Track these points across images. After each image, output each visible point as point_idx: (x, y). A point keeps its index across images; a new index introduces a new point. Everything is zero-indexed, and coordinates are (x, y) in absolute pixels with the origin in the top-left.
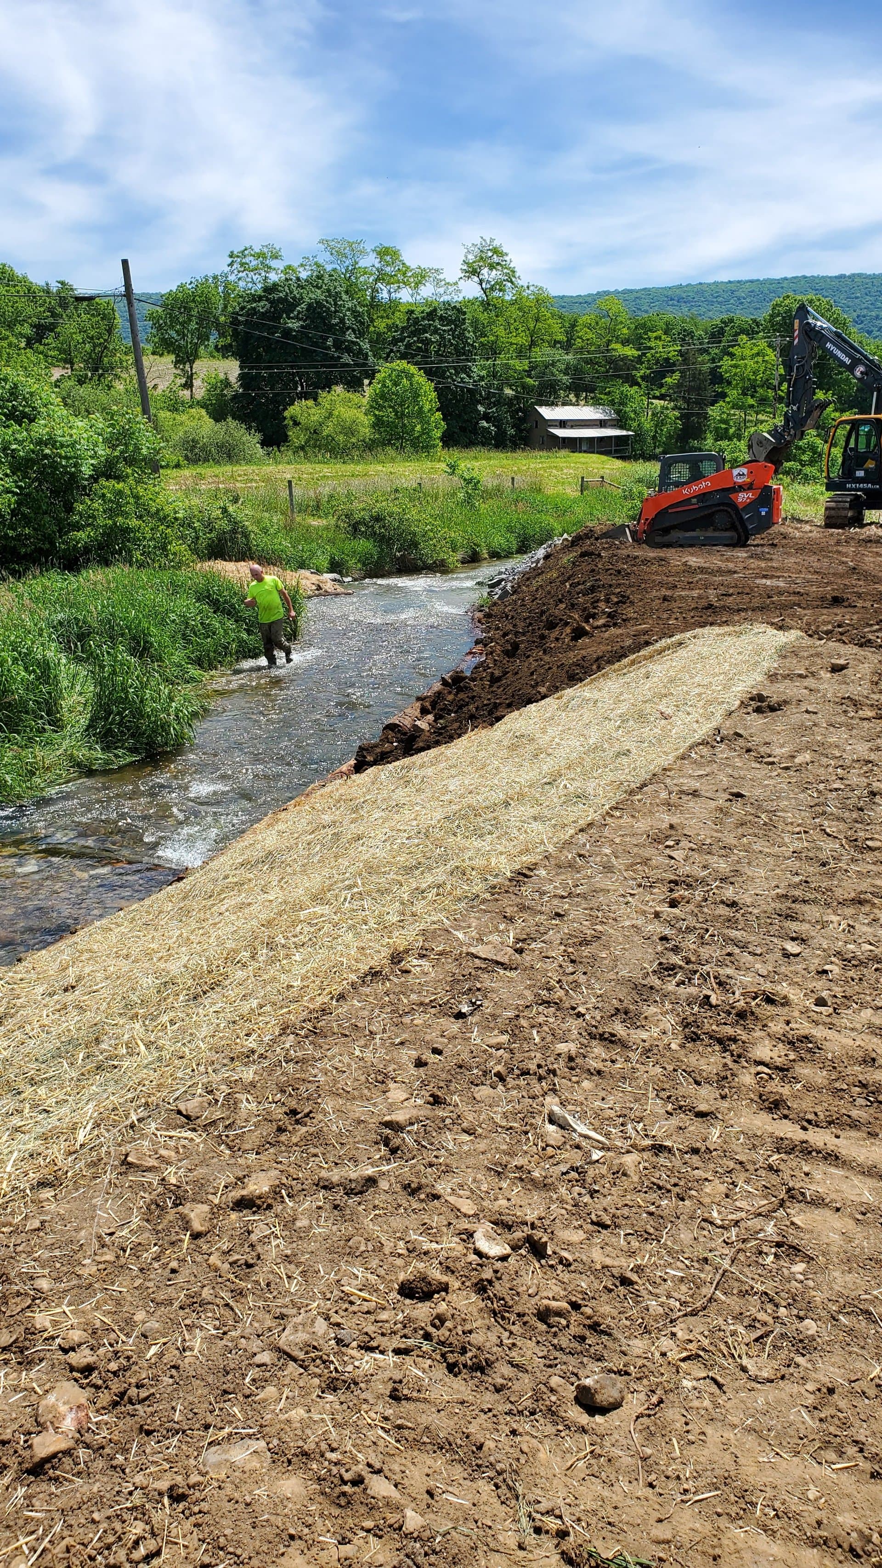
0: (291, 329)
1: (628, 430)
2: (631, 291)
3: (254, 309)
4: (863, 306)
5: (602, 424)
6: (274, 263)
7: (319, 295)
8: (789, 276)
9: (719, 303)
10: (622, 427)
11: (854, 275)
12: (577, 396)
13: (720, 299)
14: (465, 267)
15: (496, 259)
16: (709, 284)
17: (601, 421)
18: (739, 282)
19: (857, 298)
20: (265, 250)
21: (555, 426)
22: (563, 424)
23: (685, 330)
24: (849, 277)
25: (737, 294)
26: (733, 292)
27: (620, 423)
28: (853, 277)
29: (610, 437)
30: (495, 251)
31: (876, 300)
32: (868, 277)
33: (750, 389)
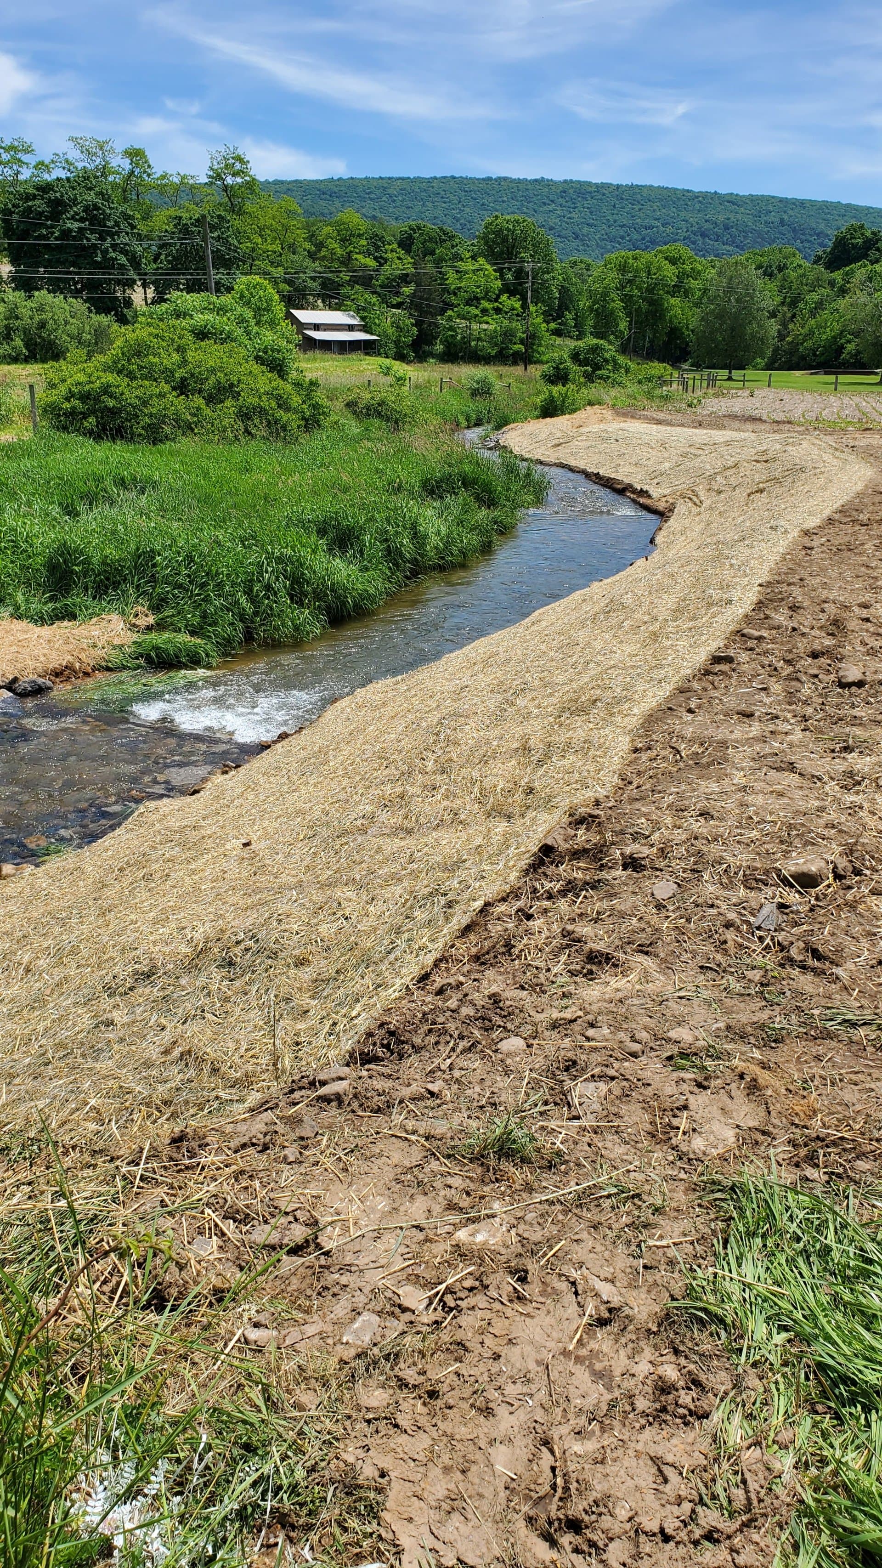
0: (70, 230)
1: (372, 334)
2: (282, 182)
3: (30, 207)
4: (510, 210)
5: (351, 328)
6: (25, 158)
7: (91, 197)
8: (438, 176)
9: (371, 199)
10: (367, 332)
11: (499, 178)
12: (323, 302)
13: (373, 196)
14: (211, 173)
15: (238, 166)
16: (361, 179)
17: (349, 326)
18: (390, 178)
19: (503, 202)
20: (16, 144)
21: (310, 329)
22: (317, 327)
23: (377, 235)
24: (496, 180)
25: (390, 191)
26: (385, 189)
27: (365, 329)
28: (499, 180)
29: (359, 341)
30: (240, 159)
31: (522, 205)
32: (513, 181)
33: (473, 300)
